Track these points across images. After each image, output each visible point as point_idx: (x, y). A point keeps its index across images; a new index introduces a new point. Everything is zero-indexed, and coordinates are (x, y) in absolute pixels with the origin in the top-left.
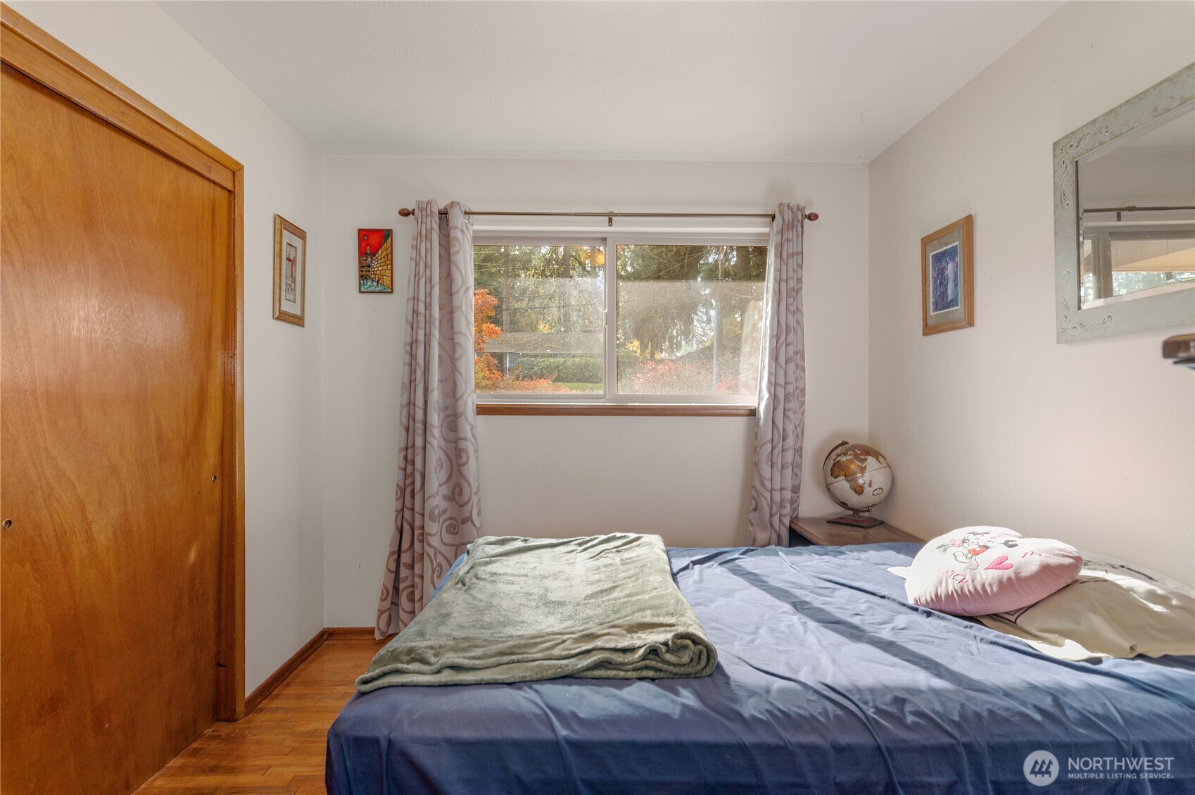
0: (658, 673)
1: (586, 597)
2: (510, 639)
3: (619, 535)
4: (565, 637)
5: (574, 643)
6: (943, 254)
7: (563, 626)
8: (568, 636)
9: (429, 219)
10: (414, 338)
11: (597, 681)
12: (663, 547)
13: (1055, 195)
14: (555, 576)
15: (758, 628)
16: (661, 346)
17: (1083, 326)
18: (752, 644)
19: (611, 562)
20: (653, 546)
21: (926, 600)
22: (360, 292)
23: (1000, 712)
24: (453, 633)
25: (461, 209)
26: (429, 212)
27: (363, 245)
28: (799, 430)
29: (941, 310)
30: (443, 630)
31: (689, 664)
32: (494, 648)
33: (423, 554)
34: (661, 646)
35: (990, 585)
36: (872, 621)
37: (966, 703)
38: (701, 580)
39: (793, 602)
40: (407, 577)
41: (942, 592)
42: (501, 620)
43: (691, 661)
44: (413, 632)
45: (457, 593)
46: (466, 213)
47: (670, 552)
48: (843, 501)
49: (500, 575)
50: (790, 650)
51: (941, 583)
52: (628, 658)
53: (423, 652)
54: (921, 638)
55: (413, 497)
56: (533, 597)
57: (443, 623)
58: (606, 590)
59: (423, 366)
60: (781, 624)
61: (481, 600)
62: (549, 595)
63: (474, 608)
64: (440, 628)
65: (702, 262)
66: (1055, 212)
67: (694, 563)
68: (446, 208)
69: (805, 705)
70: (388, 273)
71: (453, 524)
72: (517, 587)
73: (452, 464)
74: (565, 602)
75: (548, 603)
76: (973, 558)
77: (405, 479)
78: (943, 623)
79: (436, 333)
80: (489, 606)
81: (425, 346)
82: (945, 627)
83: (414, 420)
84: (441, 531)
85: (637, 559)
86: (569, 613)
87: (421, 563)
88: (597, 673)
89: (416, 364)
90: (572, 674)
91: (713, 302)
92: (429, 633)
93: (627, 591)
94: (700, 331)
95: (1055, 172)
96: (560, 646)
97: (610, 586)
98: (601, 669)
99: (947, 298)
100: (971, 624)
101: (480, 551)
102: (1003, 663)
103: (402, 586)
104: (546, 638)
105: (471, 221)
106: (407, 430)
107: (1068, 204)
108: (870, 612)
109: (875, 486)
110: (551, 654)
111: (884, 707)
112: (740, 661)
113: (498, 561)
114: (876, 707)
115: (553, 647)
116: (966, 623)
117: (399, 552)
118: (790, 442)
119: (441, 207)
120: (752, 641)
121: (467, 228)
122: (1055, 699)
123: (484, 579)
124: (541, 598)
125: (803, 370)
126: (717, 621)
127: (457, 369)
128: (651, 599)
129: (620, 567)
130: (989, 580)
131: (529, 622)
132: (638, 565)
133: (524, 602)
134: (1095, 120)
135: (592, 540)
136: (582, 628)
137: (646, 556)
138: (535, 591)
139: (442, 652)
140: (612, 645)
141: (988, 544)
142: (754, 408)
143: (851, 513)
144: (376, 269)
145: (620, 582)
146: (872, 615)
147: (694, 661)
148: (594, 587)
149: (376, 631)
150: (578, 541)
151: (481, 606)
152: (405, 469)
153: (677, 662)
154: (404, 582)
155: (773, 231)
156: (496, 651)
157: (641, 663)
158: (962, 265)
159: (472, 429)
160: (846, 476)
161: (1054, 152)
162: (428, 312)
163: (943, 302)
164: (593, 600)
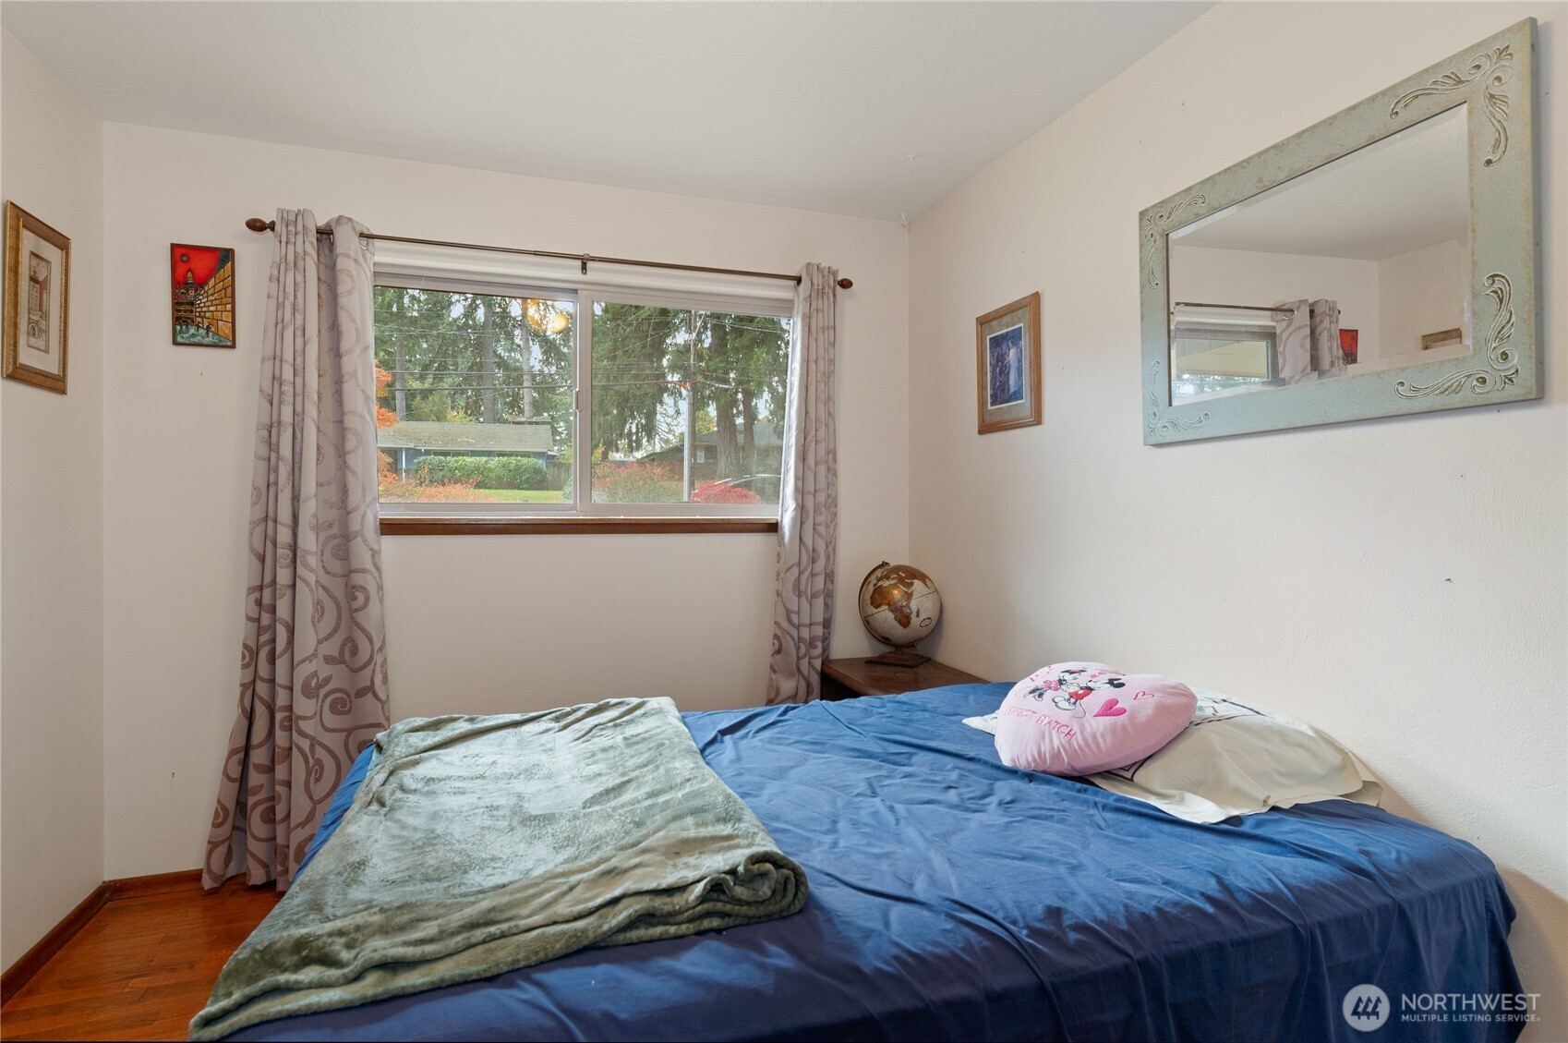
0: (726, 920)
1: (585, 803)
2: (481, 896)
3: (614, 701)
4: (574, 879)
5: (588, 889)
6: (1004, 337)
7: (561, 857)
8: (579, 877)
9: (300, 238)
10: (275, 418)
11: (636, 947)
12: (677, 714)
13: (1141, 273)
14: (529, 773)
15: (835, 822)
16: (617, 445)
17: (1175, 425)
18: (836, 850)
19: (610, 743)
20: (662, 716)
21: (1027, 760)
22: (175, 343)
23: (1168, 909)
24: (376, 897)
25: (354, 229)
26: (300, 228)
27: (182, 268)
28: (830, 549)
29: (1001, 403)
30: (357, 893)
31: (770, 899)
32: (456, 918)
33: (291, 749)
34: (728, 877)
35: (1102, 736)
36: (971, 795)
37: (1128, 901)
38: (738, 759)
39: (868, 779)
40: (262, 786)
41: (1046, 748)
42: (457, 860)
43: (774, 892)
44: (299, 905)
45: (372, 821)
46: (362, 235)
47: (686, 720)
48: (884, 635)
49: (441, 780)
50: (889, 853)
51: (1043, 737)
52: (678, 901)
53: (325, 943)
54: (1037, 812)
55: (272, 659)
56: (501, 813)
57: (355, 881)
58: (613, 789)
59: (290, 458)
60: (863, 813)
61: (415, 829)
62: (526, 805)
63: (405, 844)
64: (350, 890)
65: (668, 341)
66: (1141, 292)
67: (724, 732)
68: (328, 225)
69: (942, 940)
70: (227, 316)
71: (342, 699)
72: (471, 799)
73: (339, 609)
74: (554, 814)
75: (528, 820)
76: (1078, 703)
77: (259, 635)
78: (1054, 789)
79: (312, 411)
80: (432, 840)
81: (294, 431)
82: (1056, 793)
83: (275, 544)
84: (321, 710)
85: (647, 735)
86: (565, 835)
87: (287, 763)
88: (634, 935)
89: (278, 458)
90: (595, 943)
91: (684, 392)
92: (330, 903)
93: (647, 789)
94: (664, 427)
95: (1141, 246)
96: (568, 898)
97: (618, 781)
98: (638, 928)
99: (1009, 389)
100: (1085, 786)
101: (402, 744)
102: (1140, 837)
103: (251, 800)
104: (542, 886)
105: (370, 247)
106: (262, 559)
107: (1157, 284)
108: (963, 782)
109: (923, 616)
110: (555, 913)
111: (1039, 925)
112: (830, 879)
113: (432, 757)
114: (1028, 927)
115: (555, 900)
116: (1078, 785)
117: (247, 748)
118: (820, 565)
119: (321, 222)
120: (835, 844)
121: (365, 258)
122: (1220, 881)
123: (415, 790)
124: (514, 813)
125: (835, 474)
126: (777, 819)
127: (348, 467)
128: (688, 797)
129: (626, 751)
130: (1101, 729)
131: (504, 857)
132: (651, 745)
133: (488, 823)
134: (1190, 189)
135: (575, 711)
136: (594, 858)
137: (659, 730)
138: (502, 801)
139: (361, 938)
140: (652, 885)
141: (1090, 685)
142: (775, 522)
143: (893, 649)
144: (204, 309)
145: (632, 775)
146: (968, 786)
147: (777, 892)
148: (594, 785)
149: (205, 876)
150: (554, 715)
151: (419, 840)
152: (258, 620)
153: (753, 899)
154: (254, 794)
155: (799, 297)
156: (462, 922)
157: (700, 907)
158: (1028, 350)
159: (373, 556)
160: (889, 605)
161: (1140, 223)
162: (299, 380)
163: (1001, 393)
164: (597, 808)
